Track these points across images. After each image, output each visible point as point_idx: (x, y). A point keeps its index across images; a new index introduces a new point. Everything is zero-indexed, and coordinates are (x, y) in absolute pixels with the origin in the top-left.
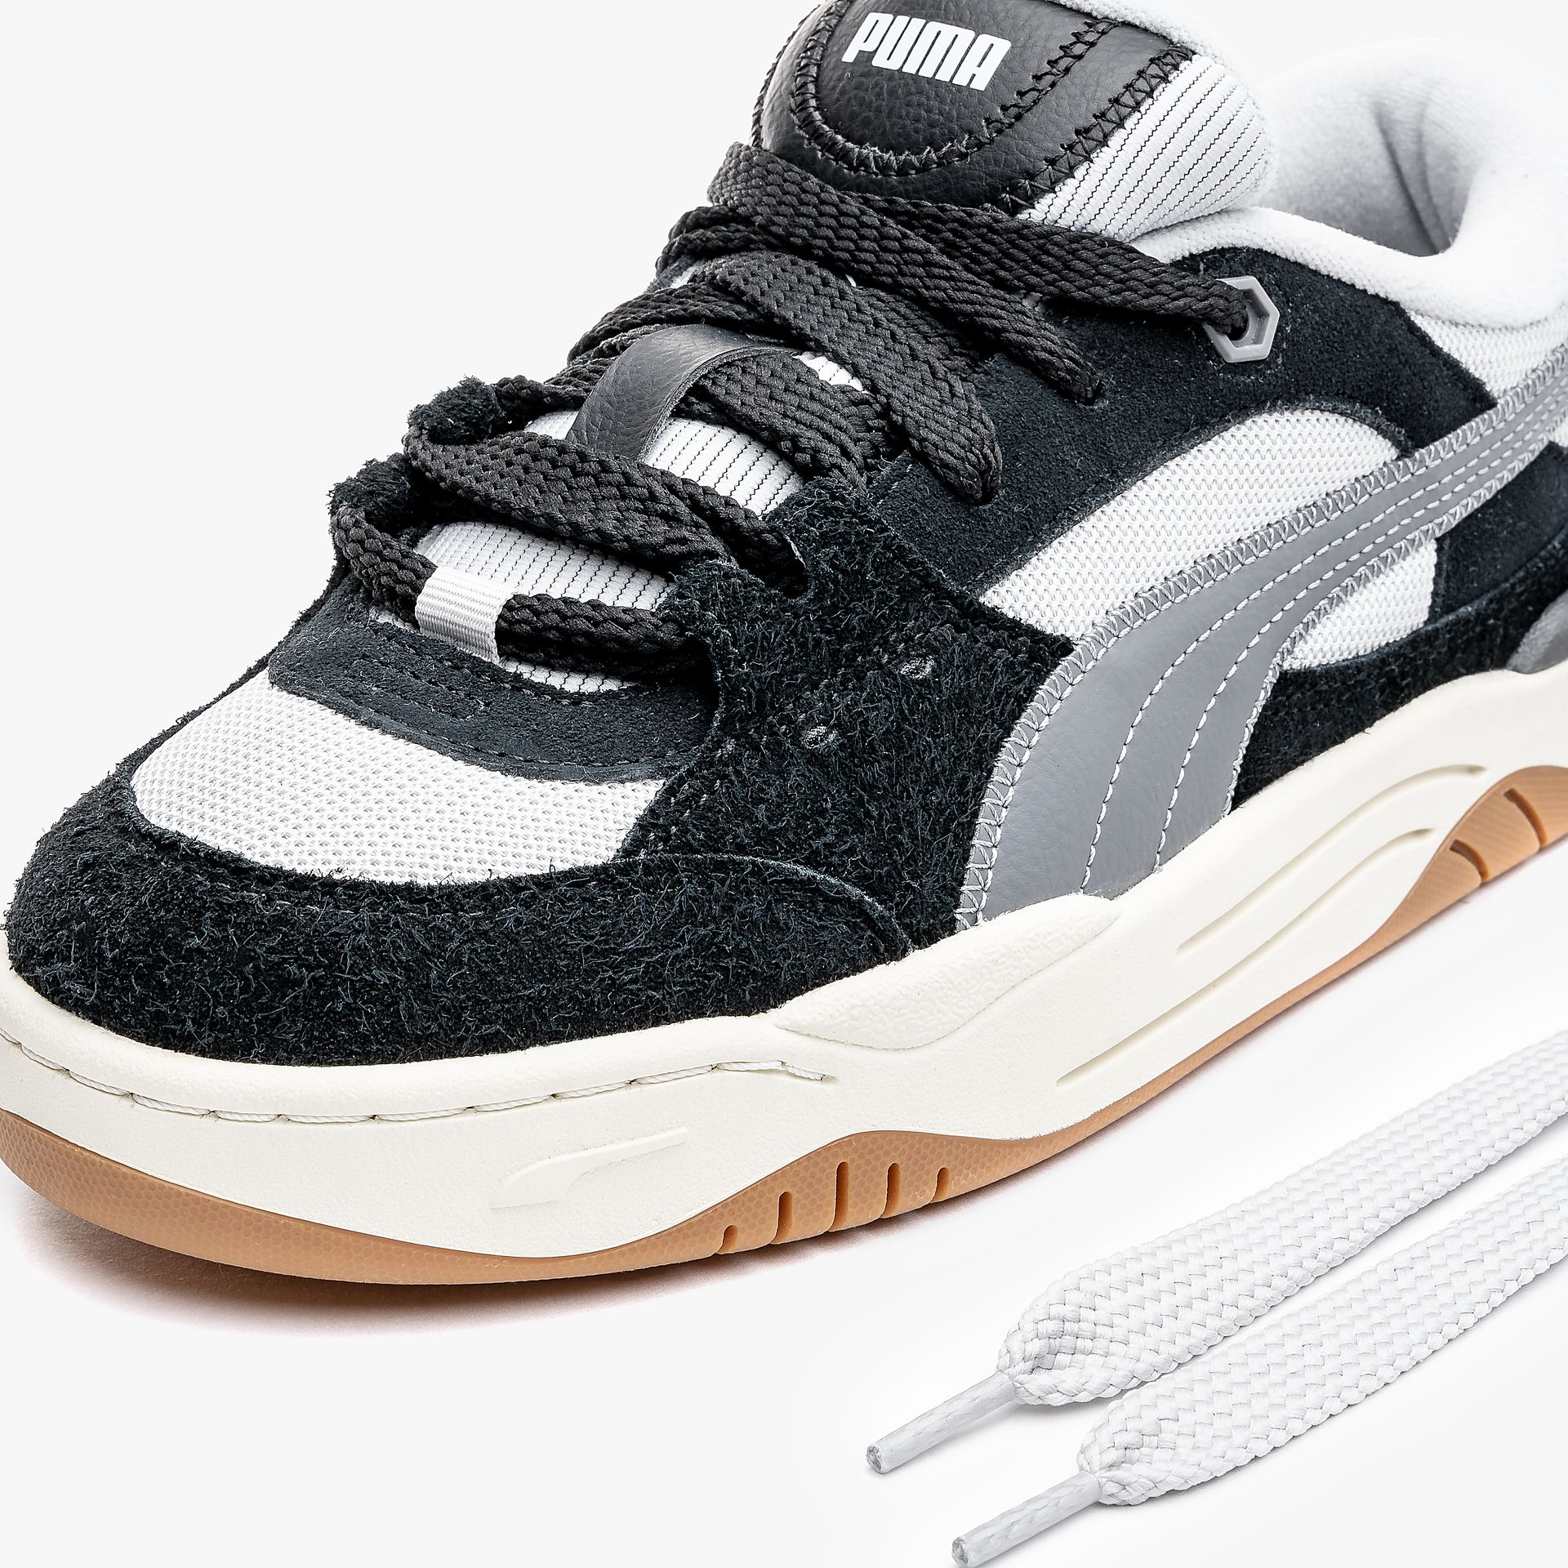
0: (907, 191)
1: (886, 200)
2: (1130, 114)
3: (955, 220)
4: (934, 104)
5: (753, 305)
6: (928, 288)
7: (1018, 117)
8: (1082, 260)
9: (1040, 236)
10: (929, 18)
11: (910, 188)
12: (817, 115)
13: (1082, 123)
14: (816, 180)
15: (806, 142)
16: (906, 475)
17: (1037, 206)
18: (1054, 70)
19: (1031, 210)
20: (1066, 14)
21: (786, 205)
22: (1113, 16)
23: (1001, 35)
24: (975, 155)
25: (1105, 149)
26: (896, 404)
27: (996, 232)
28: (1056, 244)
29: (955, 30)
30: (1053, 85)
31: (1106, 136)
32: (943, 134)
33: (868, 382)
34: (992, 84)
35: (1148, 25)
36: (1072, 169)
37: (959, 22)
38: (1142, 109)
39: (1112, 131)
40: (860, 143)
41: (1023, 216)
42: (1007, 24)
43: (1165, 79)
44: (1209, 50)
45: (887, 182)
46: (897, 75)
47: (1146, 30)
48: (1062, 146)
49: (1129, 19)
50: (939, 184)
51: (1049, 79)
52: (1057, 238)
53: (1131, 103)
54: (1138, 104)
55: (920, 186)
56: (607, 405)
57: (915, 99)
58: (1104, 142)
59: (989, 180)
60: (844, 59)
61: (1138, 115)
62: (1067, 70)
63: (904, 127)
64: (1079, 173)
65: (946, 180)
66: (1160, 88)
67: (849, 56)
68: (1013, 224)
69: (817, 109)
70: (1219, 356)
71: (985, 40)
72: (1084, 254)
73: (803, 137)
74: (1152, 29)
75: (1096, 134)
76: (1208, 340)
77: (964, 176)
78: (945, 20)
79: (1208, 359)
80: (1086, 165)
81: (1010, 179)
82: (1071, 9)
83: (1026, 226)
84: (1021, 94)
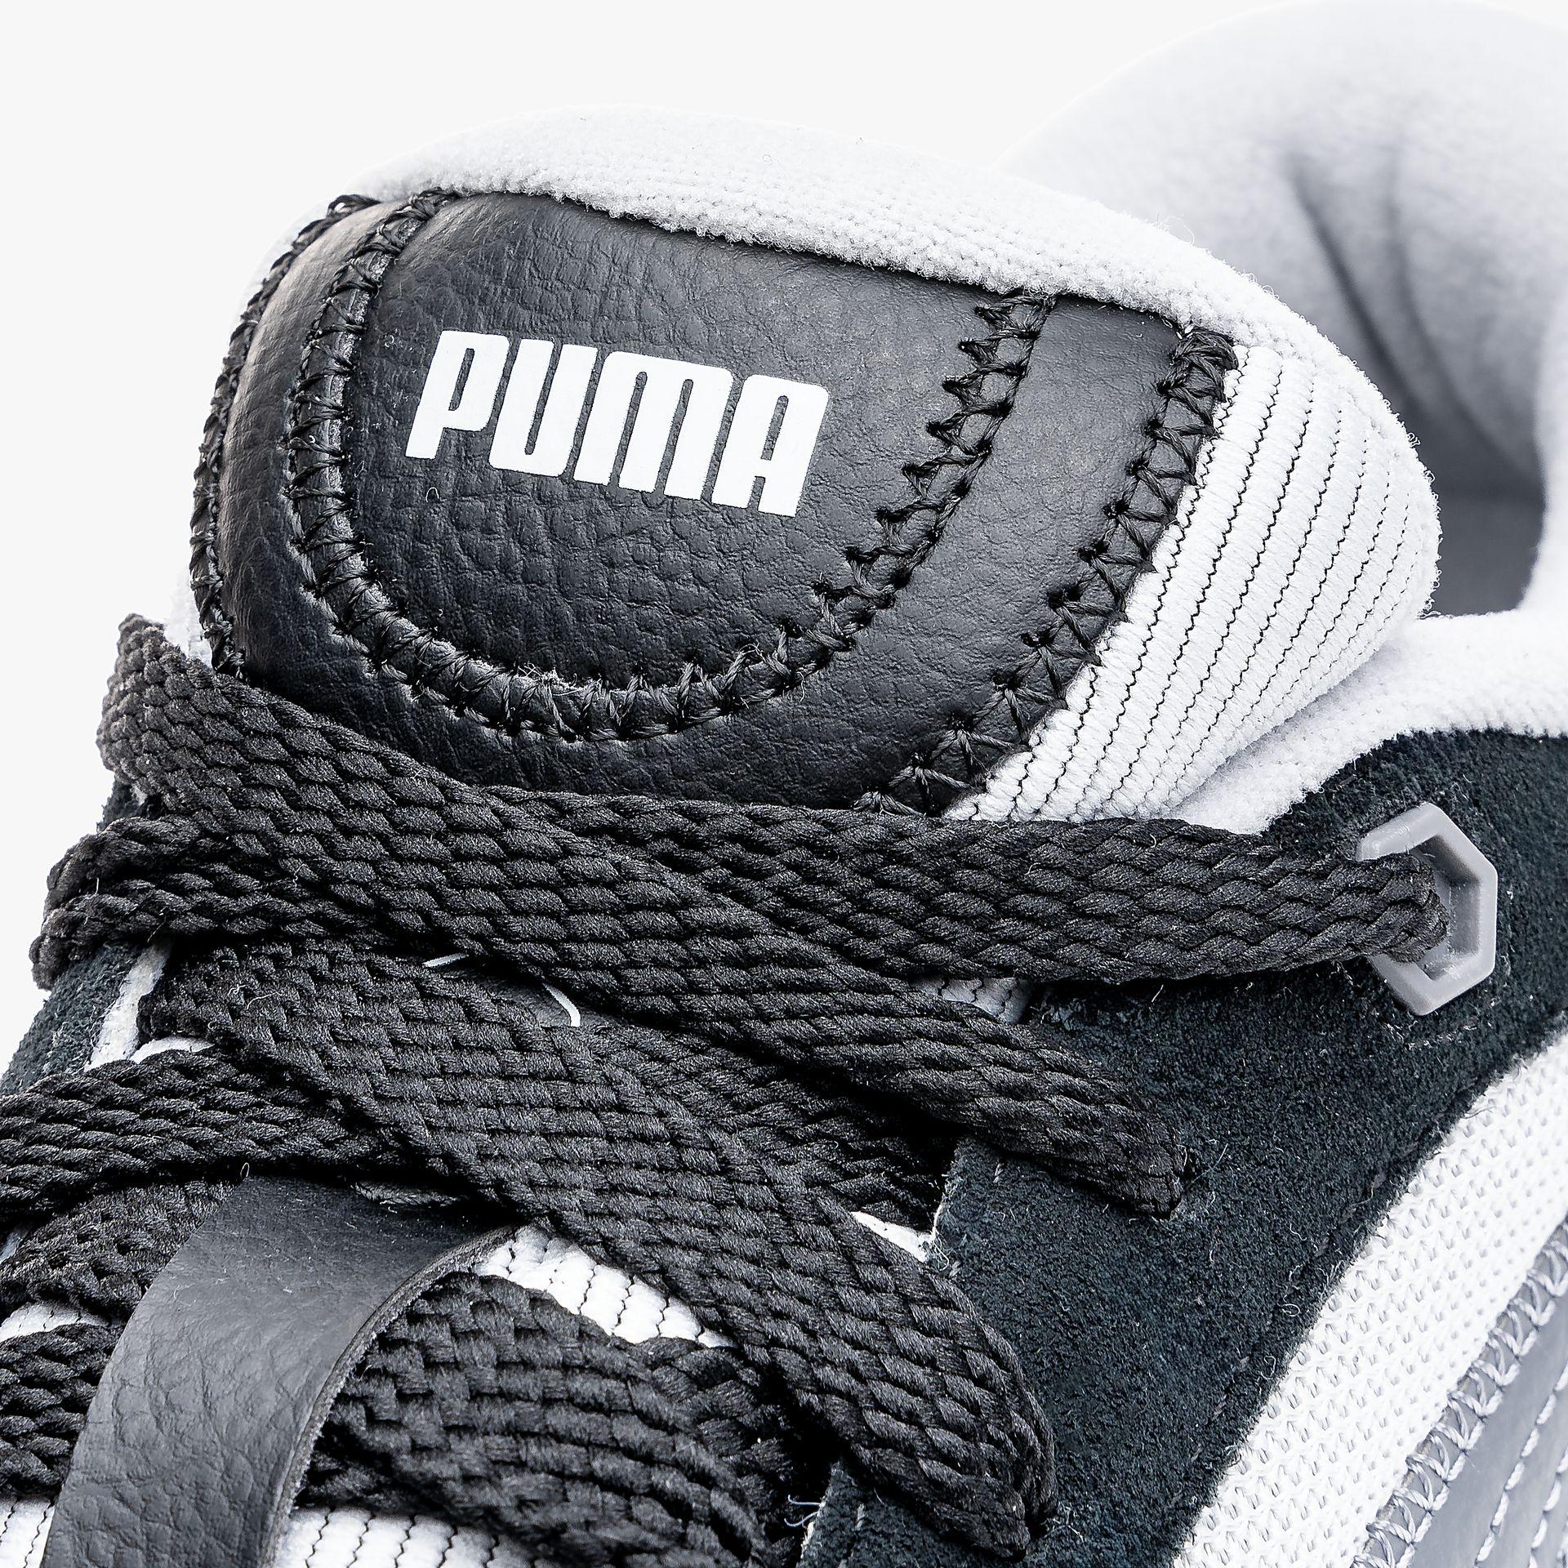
0: (657, 776)
1: (612, 806)
2: (1159, 535)
3: (800, 842)
4: (676, 557)
5: (356, 1120)
6: (767, 1019)
7: (901, 579)
8: (1108, 890)
9: (1004, 851)
10: (606, 344)
11: (664, 766)
12: (376, 596)
13: (1056, 576)
14: (421, 770)
15: (365, 663)
16: (855, 1539)
17: (991, 784)
18: (956, 452)
19: (980, 798)
20: (926, 295)
21: (364, 834)
22: (1035, 284)
23: (796, 370)
24: (814, 680)
25: (1122, 628)
26: (790, 1362)
27: (904, 860)
28: (1047, 866)
29: (679, 370)
30: (962, 489)
31: (1119, 597)
32: (717, 632)
33: (712, 1314)
34: (811, 496)
35: (1117, 295)
36: (1058, 687)
37: (680, 346)
38: (1181, 517)
39: (1130, 583)
40: (508, 661)
41: (960, 812)
42: (800, 342)
43: (1207, 430)
44: (1261, 330)
45: (601, 756)
46: (561, 490)
47: (1113, 306)
48: (1026, 638)
49: (1074, 287)
50: (737, 756)
51: (947, 475)
52: (1047, 852)
53: (1156, 507)
54: (1171, 505)
55: (688, 761)
56: (114, 1505)
57: (624, 547)
58: (1115, 611)
59: (867, 739)
60: (413, 450)
61: (1174, 532)
62: (985, 446)
63: (611, 618)
64: (1077, 693)
65: (754, 745)
66: (1203, 457)
67: (423, 443)
68: (943, 834)
69: (370, 577)
70: (1402, 1007)
71: (762, 390)
72: (1113, 875)
73: (354, 653)
74: (1128, 301)
75: (1096, 597)
76: (1377, 981)
77: (799, 733)
78: (646, 344)
79: (1384, 1019)
80: (1086, 673)
81: (919, 732)
82: (933, 280)
83: (971, 835)
84: (891, 517)
